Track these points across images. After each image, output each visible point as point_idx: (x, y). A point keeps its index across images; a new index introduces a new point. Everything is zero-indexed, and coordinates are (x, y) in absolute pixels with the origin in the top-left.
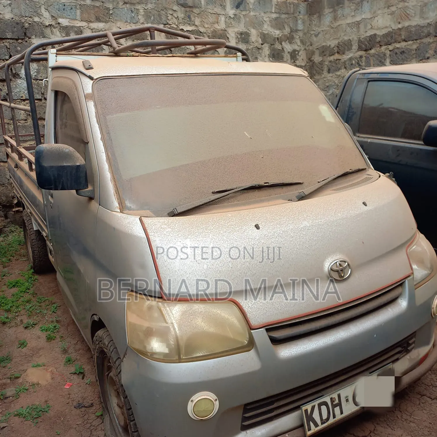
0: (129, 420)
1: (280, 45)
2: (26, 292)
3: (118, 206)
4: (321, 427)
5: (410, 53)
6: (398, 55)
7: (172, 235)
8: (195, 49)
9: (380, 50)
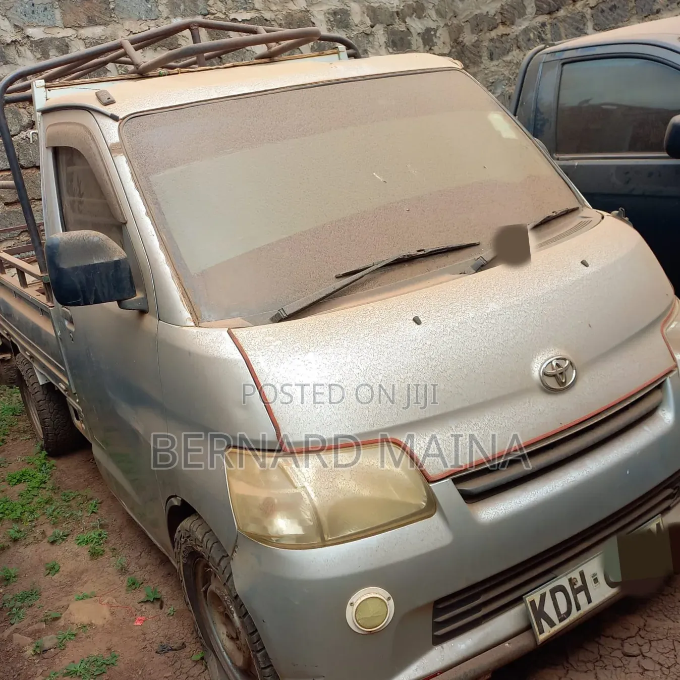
0: (253, 651)
1: (402, 23)
2: (41, 488)
3: (190, 316)
4: (559, 626)
5: (626, 7)
6: (605, 14)
7: (283, 351)
8: (269, 48)
9: (574, 8)
